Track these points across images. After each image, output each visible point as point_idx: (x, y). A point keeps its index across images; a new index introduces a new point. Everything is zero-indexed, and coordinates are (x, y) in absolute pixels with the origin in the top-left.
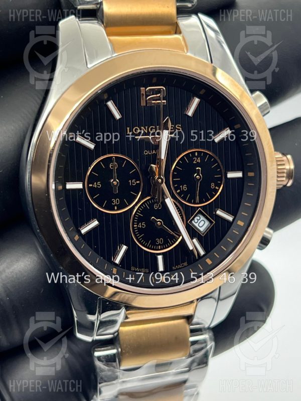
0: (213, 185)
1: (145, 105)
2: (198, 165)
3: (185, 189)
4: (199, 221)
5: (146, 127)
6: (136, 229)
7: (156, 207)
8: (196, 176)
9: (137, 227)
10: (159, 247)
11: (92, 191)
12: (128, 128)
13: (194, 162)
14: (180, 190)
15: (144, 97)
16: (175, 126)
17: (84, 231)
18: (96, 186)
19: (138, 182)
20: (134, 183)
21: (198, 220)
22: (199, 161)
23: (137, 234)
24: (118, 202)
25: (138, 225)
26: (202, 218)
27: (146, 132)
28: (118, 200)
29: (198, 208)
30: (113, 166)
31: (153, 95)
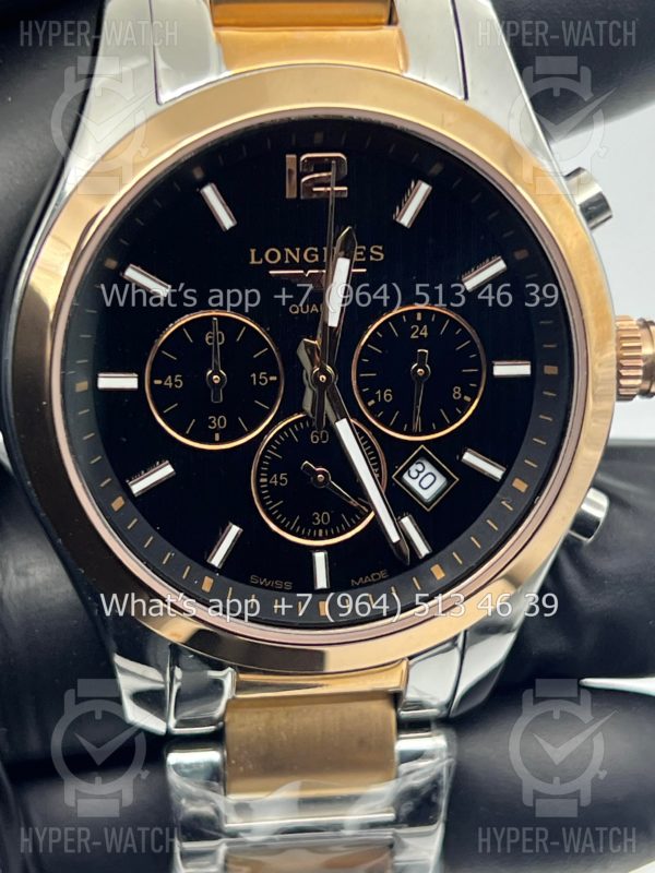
0: (457, 392)
1: (295, 196)
2: (421, 342)
3: (388, 398)
4: (422, 475)
5: (298, 249)
6: (264, 489)
7: (315, 439)
8: (416, 368)
9: (267, 483)
10: (321, 532)
11: (161, 396)
12: (253, 251)
13: (413, 336)
14: (376, 399)
15: (295, 177)
16: (368, 248)
17: (137, 487)
18: (170, 384)
19: (273, 378)
20: (263, 381)
21: (419, 472)
22: (426, 334)
23: (268, 500)
24: (222, 424)
25: (269, 478)
26: (429, 468)
27: (297, 260)
28: (222, 419)
29: (419, 443)
30: (214, 339)
31: (315, 172)
